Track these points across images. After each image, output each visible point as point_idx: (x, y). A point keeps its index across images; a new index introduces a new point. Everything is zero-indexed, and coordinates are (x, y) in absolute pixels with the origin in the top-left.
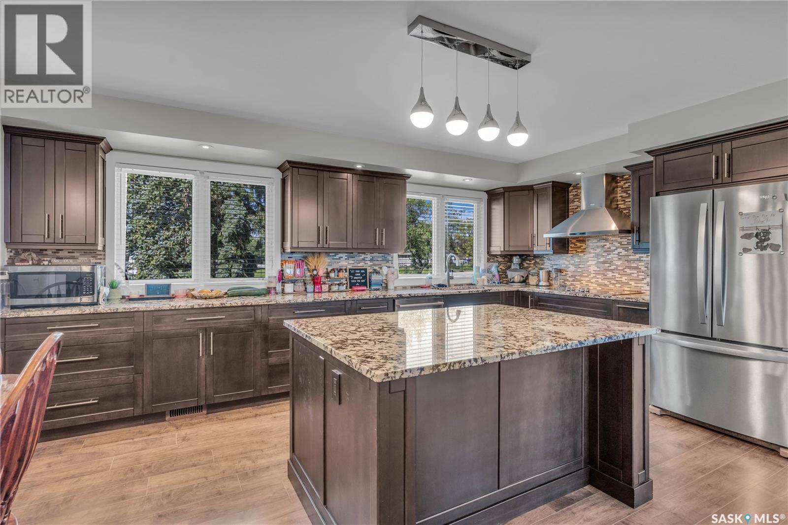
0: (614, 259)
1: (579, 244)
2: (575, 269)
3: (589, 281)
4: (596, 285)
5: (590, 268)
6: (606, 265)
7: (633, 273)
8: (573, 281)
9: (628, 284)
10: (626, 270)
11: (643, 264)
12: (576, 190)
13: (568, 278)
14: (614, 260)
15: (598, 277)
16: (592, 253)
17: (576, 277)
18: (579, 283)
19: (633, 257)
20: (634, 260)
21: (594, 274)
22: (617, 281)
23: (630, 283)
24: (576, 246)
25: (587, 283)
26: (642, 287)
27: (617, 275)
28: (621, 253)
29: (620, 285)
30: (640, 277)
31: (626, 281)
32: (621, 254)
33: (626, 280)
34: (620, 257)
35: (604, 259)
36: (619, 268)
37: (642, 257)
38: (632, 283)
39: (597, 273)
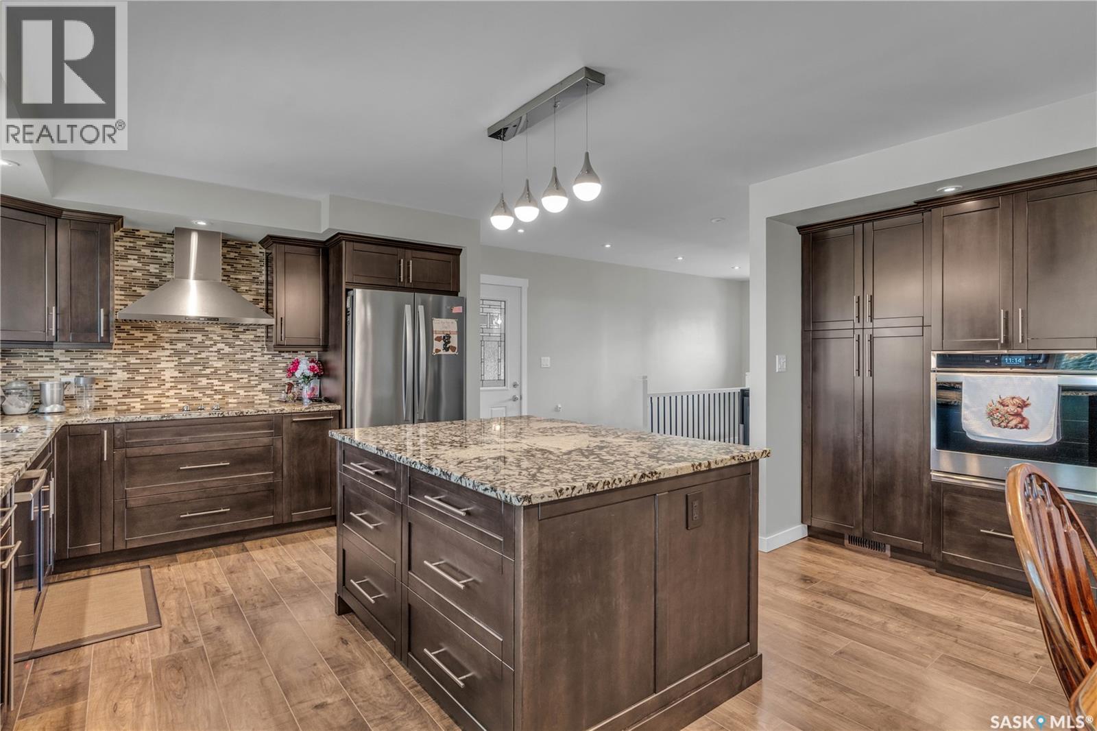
0: (210, 358)
1: (137, 334)
2: (130, 376)
3: (162, 395)
4: (177, 400)
5: (162, 373)
6: (195, 368)
7: (242, 378)
8: (125, 396)
9: (233, 393)
10: (230, 374)
11: (257, 365)
12: (132, 240)
13: (109, 394)
14: (211, 361)
15: (179, 387)
16: (167, 349)
17: (132, 390)
18: (139, 400)
19: (242, 356)
20: (243, 361)
21: (171, 382)
22: (216, 390)
23: (238, 392)
24: (129, 337)
25: (156, 399)
26: (256, 395)
27: (216, 382)
28: (223, 350)
29: (220, 397)
30: (252, 383)
31: (232, 390)
32: (222, 352)
33: (230, 388)
34: (221, 356)
35: (192, 359)
36: (219, 372)
37: (256, 356)
38: (242, 392)
39: (176, 380)
